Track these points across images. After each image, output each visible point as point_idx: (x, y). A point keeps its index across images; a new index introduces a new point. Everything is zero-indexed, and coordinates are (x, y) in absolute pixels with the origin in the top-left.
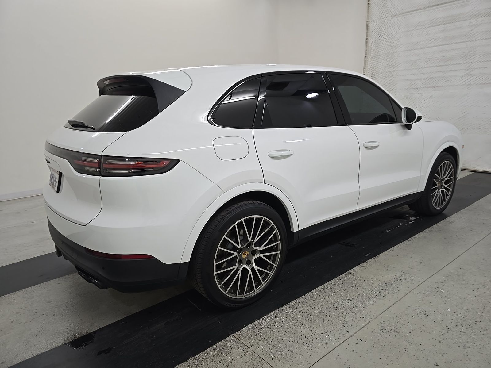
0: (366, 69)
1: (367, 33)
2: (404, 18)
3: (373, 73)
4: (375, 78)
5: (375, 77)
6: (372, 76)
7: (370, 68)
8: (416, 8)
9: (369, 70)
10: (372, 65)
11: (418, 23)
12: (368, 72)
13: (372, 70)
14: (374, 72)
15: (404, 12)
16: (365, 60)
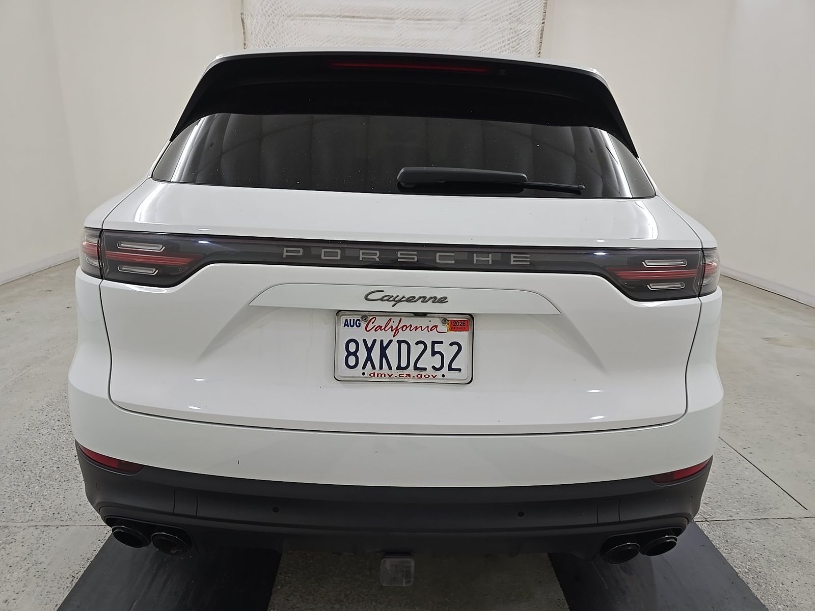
1: (244, 33)
2: (305, 24)
8: (320, 13)
11: (327, 37)
15: (303, 14)
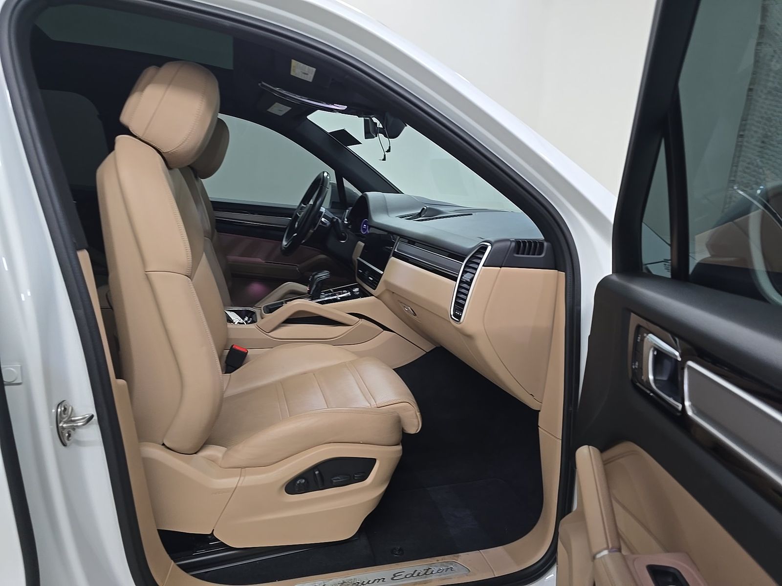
0: (749, 122)
3: (769, 134)
4: (771, 148)
5: (771, 145)
6: (766, 140)
7: (760, 120)
9: (759, 124)
10: (769, 112)
12: (755, 129)
13: (765, 124)
14: (770, 131)
16: (749, 99)
